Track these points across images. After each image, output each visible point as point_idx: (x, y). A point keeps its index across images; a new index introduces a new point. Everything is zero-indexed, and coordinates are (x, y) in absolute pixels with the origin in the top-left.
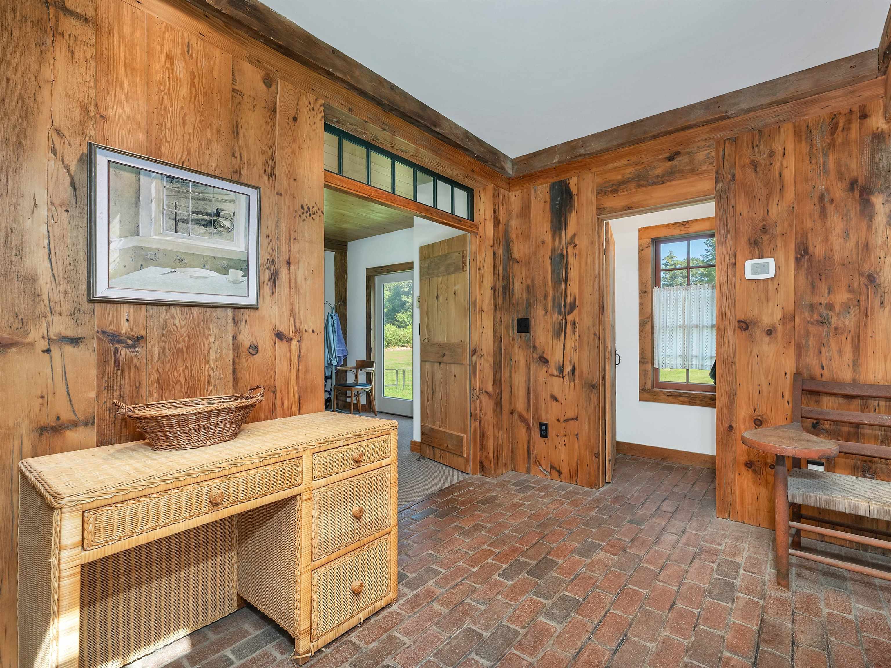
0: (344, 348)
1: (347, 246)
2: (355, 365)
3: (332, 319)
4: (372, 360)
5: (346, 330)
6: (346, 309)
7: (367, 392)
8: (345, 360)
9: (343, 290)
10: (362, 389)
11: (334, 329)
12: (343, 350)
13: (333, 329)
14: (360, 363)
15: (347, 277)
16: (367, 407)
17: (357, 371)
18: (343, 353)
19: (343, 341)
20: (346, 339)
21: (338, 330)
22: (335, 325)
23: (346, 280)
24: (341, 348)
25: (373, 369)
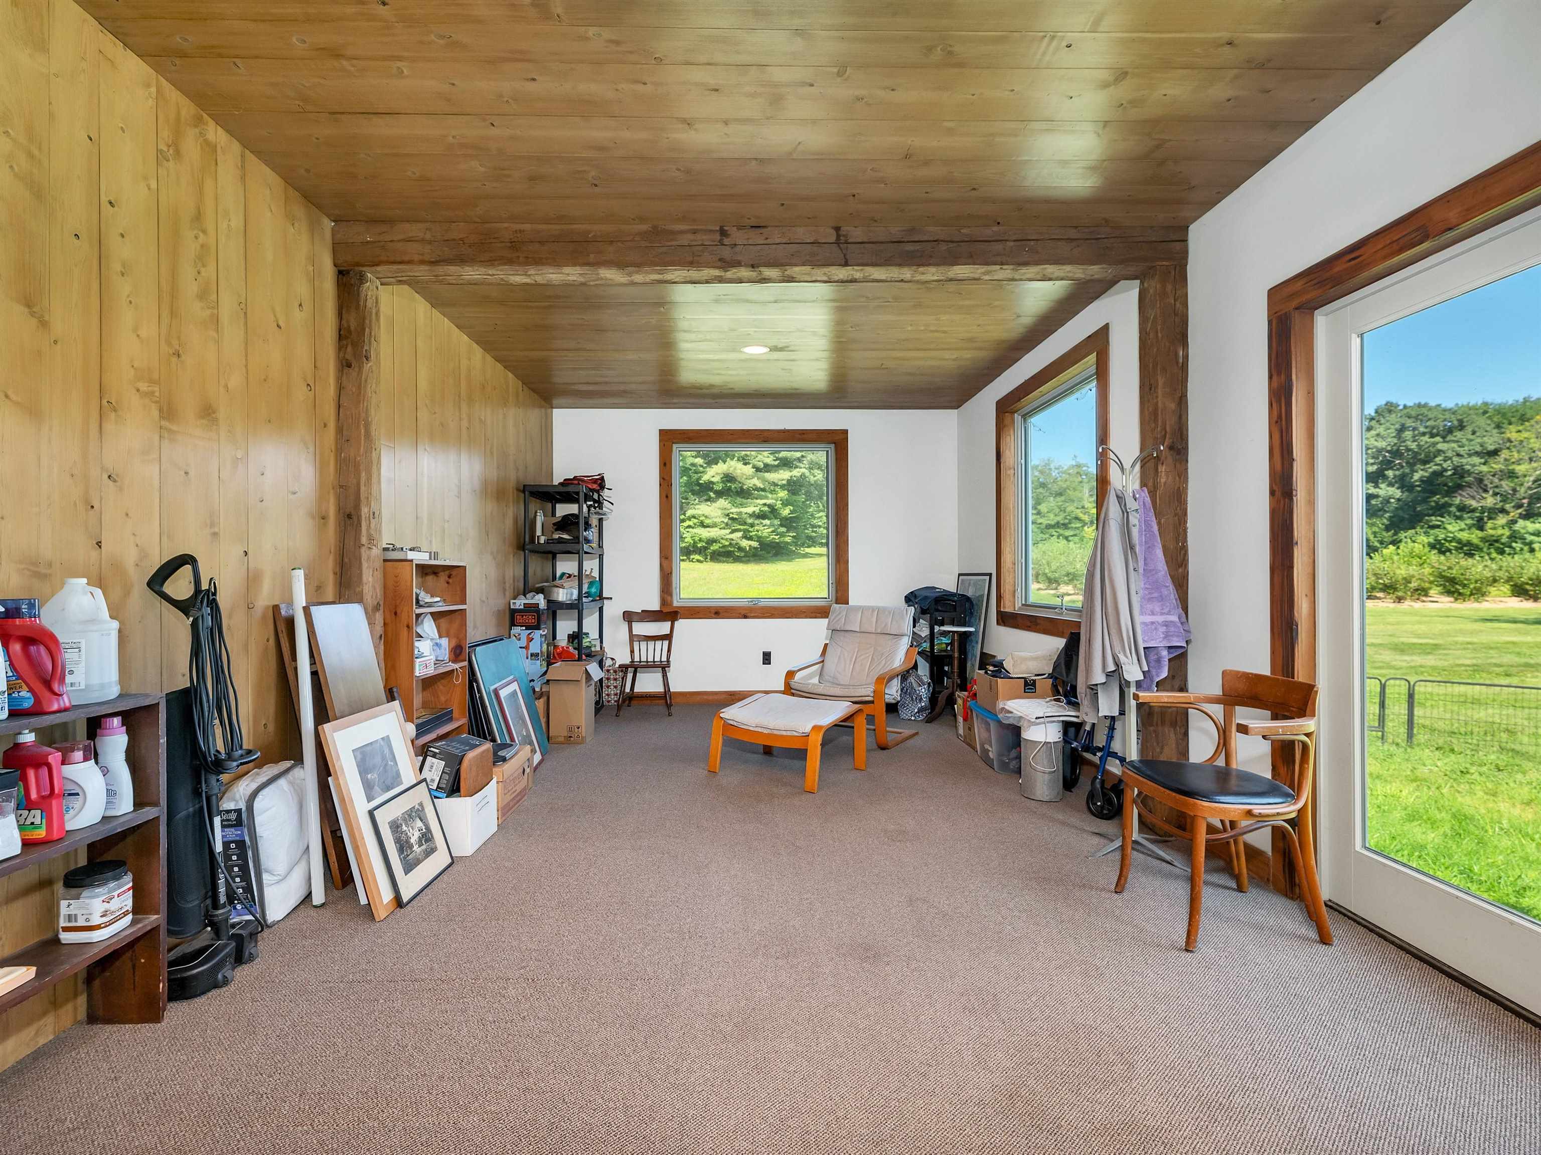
0: (1174, 618)
1: (1185, 240)
2: (1217, 691)
3: (1125, 512)
4: (1301, 675)
5: (1184, 549)
6: (1182, 474)
7: (1275, 829)
8: (1179, 659)
9: (1172, 406)
10: (1249, 813)
11: (1132, 548)
12: (1166, 624)
13: (1129, 547)
14: (1241, 686)
15: (1186, 357)
16: (1275, 868)
17: (1228, 716)
18: (1167, 636)
19: (1170, 591)
20: (1181, 583)
21: (1149, 548)
22: (1135, 532)
23: (1184, 368)
24: (1160, 619)
25: (1309, 724)
